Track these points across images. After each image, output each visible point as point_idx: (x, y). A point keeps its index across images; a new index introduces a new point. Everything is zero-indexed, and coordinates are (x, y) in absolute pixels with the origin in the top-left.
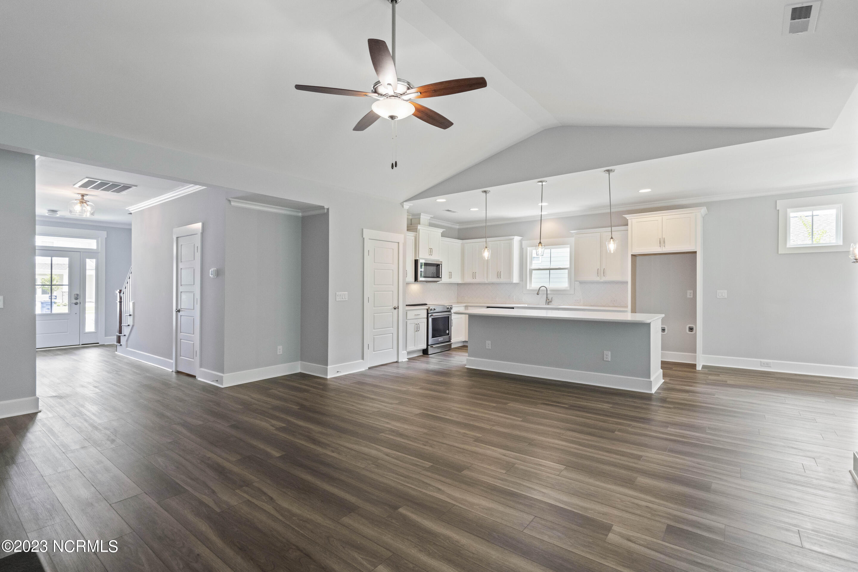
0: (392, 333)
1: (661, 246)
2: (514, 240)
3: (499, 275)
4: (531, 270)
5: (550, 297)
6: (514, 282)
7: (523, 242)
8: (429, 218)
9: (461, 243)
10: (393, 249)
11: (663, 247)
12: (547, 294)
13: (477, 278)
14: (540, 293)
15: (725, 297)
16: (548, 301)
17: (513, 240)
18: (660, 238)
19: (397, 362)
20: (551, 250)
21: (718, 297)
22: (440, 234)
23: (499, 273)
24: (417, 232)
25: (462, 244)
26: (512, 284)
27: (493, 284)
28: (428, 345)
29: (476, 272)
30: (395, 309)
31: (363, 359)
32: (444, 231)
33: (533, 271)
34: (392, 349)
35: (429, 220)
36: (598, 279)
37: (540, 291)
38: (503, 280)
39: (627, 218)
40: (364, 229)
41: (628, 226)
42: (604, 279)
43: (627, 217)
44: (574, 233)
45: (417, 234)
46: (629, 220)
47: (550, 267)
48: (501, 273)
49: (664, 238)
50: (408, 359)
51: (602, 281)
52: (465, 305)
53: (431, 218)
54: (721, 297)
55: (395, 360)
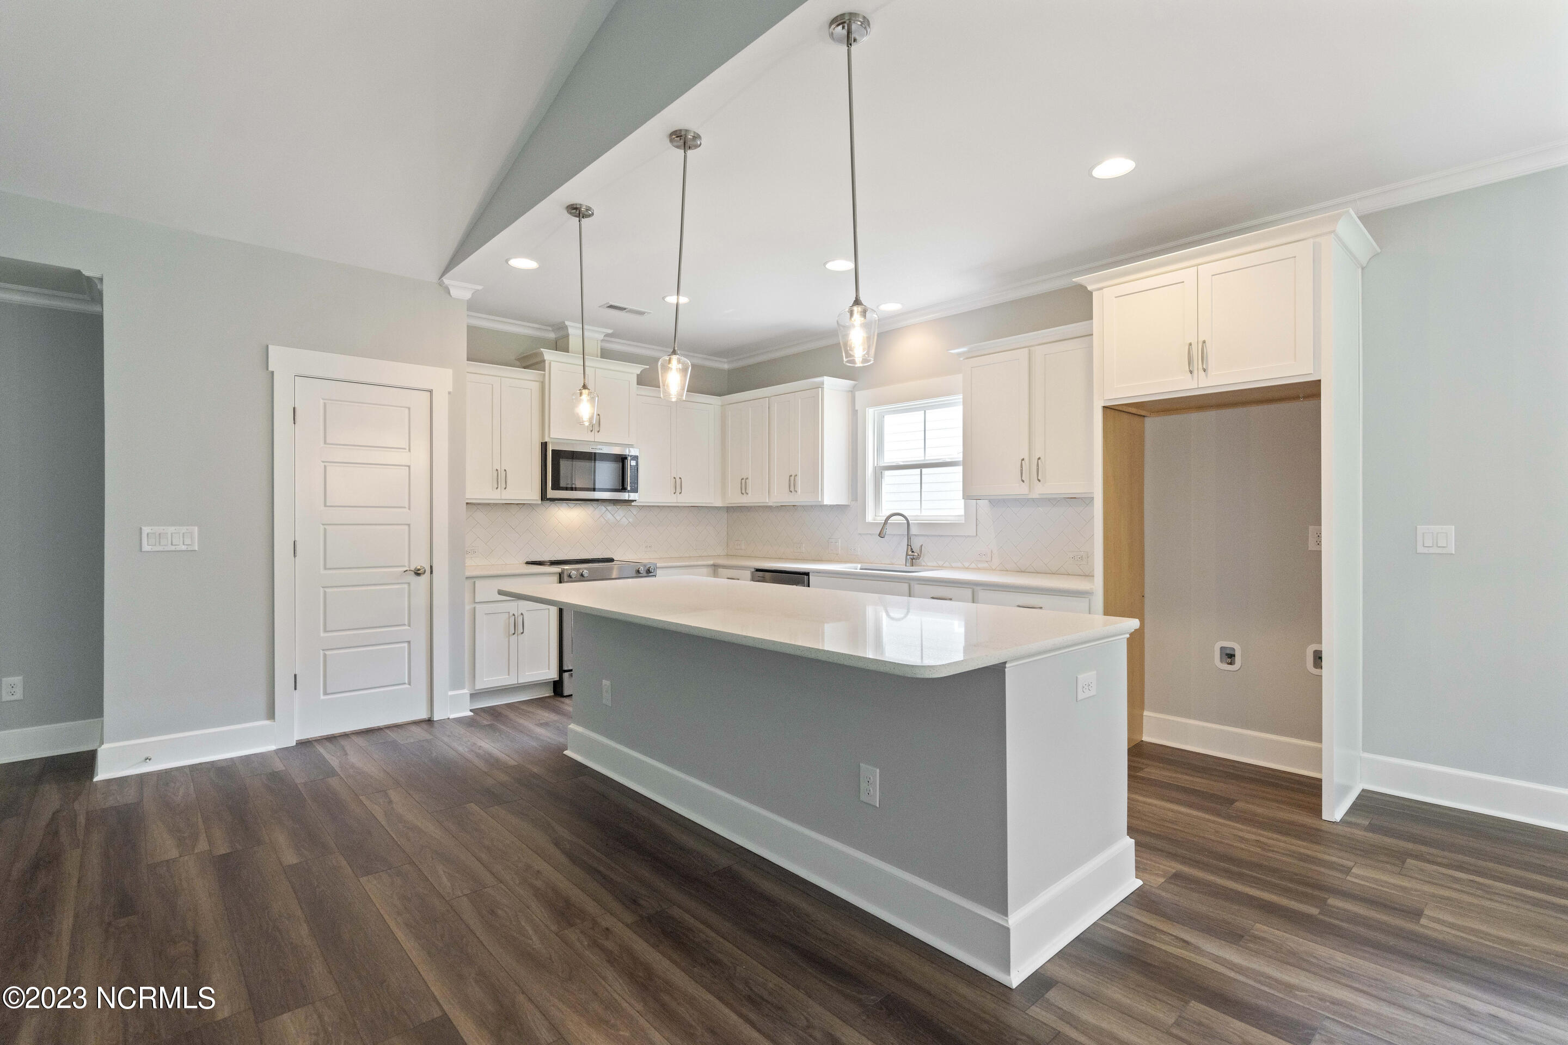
0: (409, 642)
1: (1195, 372)
2: (825, 386)
3: (792, 486)
4: (880, 471)
5: (916, 545)
6: (825, 503)
7: (857, 394)
8: (601, 337)
9: (720, 404)
10: (409, 409)
11: (1201, 372)
12: (909, 539)
13: (749, 491)
14: (889, 530)
15: (1444, 551)
16: (913, 557)
17: (822, 388)
18: (1190, 344)
19: (429, 721)
20: (925, 412)
21: (1420, 549)
22: (634, 380)
23: (792, 478)
24: (544, 370)
25: (722, 406)
26: (823, 507)
27: (782, 508)
28: (561, 671)
29: (747, 479)
30: (418, 573)
31: (271, 715)
32: (645, 369)
33: (887, 473)
34: (408, 686)
35: (602, 341)
36: (1021, 490)
37: (887, 526)
38: (800, 498)
39: (1089, 288)
40: (270, 347)
41: (1092, 319)
42: (1040, 490)
43: (1088, 280)
44: (959, 354)
45: (544, 375)
46: (1094, 294)
47: (924, 460)
48: (797, 478)
49: (1204, 342)
50: (471, 711)
51: (1035, 495)
52: (711, 562)
53: (607, 335)
54: (1432, 551)
55: (424, 715)
